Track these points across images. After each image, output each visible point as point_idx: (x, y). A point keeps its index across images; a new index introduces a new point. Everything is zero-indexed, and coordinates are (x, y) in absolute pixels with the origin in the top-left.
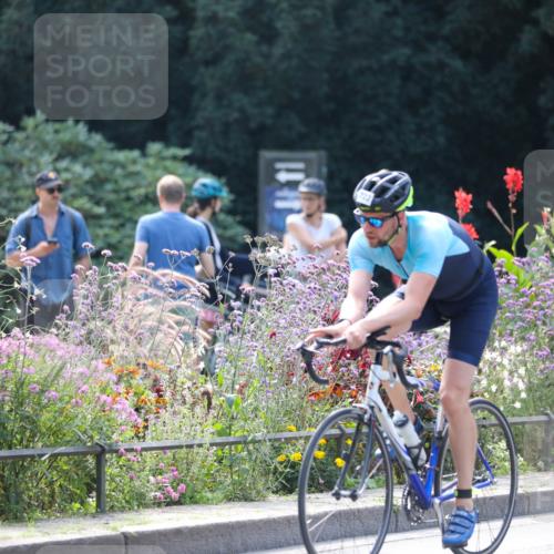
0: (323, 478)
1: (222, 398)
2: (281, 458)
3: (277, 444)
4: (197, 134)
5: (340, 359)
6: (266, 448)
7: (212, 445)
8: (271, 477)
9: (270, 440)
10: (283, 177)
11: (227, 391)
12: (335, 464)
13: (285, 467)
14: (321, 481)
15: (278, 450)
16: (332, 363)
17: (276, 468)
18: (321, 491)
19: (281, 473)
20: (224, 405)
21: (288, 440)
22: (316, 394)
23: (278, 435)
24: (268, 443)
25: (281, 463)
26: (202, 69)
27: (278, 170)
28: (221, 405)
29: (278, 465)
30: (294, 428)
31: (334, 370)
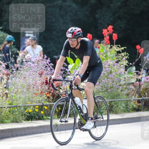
0: (38, 116)
1: (11, 95)
2: (26, 111)
3: (25, 107)
4: (4, 23)
5: (43, 84)
6: (22, 108)
7: (8, 107)
8: (24, 116)
9: (23, 106)
10: (27, 35)
11: (12, 93)
12: (41, 113)
13: (28, 113)
14: (37, 117)
15: (25, 109)
16: (41, 86)
17: (25, 114)
18: (37, 120)
19: (26, 115)
20: (11, 97)
21: (28, 106)
22: (36, 94)
23: (26, 105)
24: (23, 107)
25: (26, 112)
26: (5, 5)
27: (26, 33)
28: (10, 97)
29: (26, 113)
30: (30, 103)
31: (41, 88)
